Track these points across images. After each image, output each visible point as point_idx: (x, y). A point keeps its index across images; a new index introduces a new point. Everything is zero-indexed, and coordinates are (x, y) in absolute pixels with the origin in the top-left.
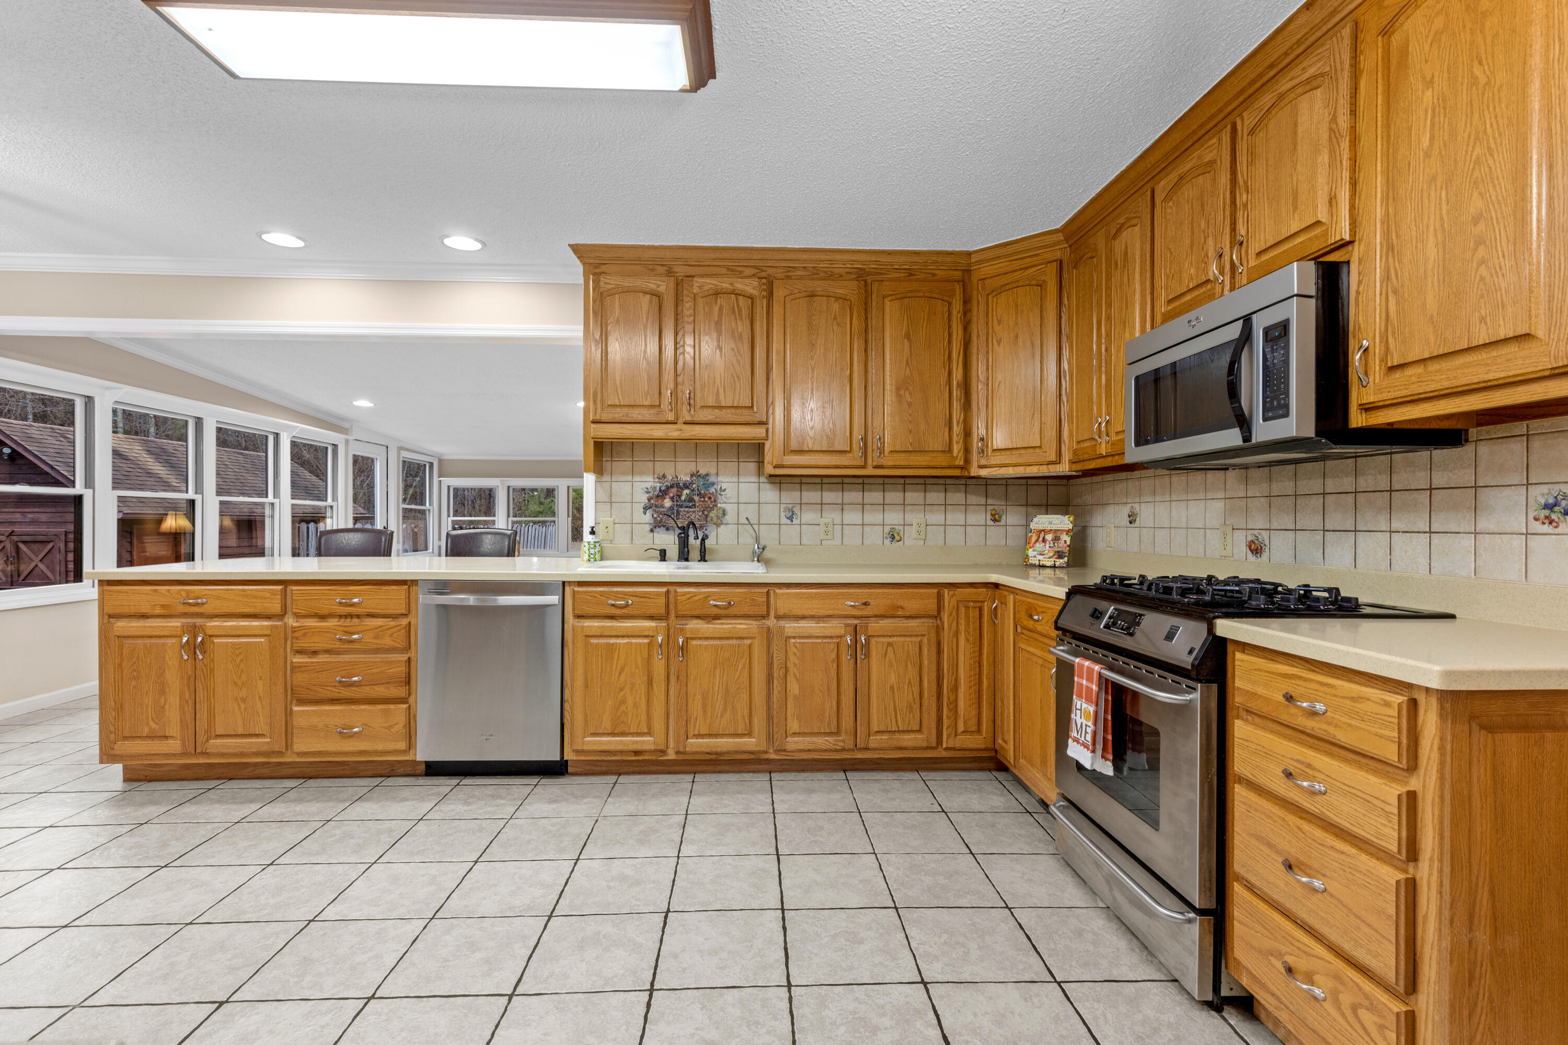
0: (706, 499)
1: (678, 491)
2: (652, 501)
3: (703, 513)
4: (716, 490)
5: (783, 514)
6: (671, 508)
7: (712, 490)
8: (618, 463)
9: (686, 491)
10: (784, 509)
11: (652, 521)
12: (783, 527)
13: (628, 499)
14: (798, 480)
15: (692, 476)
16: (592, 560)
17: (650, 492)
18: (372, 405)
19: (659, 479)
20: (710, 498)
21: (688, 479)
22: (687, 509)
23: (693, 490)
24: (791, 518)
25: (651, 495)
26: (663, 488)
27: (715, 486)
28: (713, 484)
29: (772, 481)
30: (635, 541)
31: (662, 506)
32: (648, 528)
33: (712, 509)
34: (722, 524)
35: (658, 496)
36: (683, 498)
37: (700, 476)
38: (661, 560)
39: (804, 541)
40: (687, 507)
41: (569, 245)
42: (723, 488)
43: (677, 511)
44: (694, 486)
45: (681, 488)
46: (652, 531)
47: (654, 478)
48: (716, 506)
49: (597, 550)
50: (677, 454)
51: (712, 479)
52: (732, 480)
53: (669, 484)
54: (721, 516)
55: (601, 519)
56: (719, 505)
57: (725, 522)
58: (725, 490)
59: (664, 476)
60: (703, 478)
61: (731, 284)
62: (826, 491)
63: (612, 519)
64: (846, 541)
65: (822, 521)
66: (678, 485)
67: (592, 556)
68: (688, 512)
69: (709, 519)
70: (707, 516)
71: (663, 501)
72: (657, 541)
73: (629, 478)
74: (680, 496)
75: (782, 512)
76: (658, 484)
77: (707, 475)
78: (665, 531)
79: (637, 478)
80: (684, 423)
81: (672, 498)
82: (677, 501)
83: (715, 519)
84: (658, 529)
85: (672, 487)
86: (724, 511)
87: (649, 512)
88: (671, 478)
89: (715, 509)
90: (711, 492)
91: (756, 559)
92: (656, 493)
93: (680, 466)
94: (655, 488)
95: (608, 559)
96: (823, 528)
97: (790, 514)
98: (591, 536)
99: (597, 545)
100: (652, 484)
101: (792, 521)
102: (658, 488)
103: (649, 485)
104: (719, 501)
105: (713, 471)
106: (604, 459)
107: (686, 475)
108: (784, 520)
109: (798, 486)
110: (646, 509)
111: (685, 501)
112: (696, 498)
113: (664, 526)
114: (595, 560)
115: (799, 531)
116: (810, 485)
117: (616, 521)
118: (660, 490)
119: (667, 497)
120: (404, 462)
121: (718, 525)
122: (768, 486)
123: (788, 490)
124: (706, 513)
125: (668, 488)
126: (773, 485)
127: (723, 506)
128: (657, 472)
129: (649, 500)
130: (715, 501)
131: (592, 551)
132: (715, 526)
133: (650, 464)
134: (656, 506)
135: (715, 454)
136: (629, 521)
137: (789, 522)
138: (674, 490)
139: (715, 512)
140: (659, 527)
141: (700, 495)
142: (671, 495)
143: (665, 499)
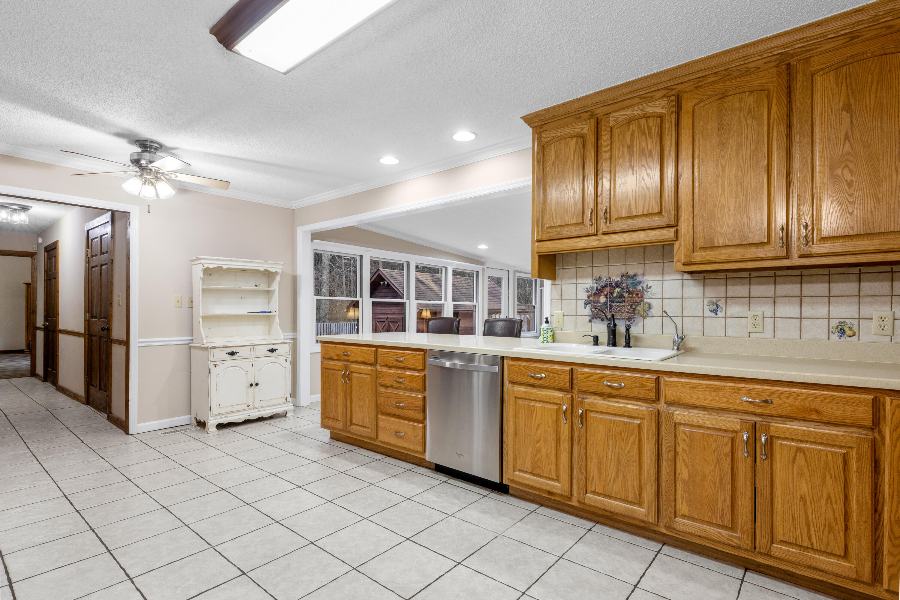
0: (634, 296)
1: (611, 290)
2: (591, 298)
3: (631, 307)
4: (643, 288)
5: (706, 308)
6: (605, 303)
7: (639, 288)
8: (567, 270)
9: (618, 290)
10: (708, 302)
11: (591, 314)
12: (707, 320)
13: (573, 297)
14: (723, 275)
15: (622, 276)
16: (545, 342)
17: (589, 291)
18: (487, 247)
19: (596, 280)
20: (637, 294)
21: (619, 279)
22: (618, 304)
23: (623, 289)
24: (715, 311)
25: (590, 293)
26: (599, 288)
27: (642, 285)
28: (640, 283)
29: (696, 277)
30: (578, 329)
31: (598, 302)
32: (588, 319)
33: (639, 304)
34: (648, 316)
35: (595, 294)
36: (615, 295)
37: (629, 276)
38: (594, 345)
39: (730, 333)
40: (618, 302)
41: (521, 118)
42: (649, 286)
43: (610, 305)
44: (624, 285)
45: (613, 287)
46: (590, 321)
47: (592, 280)
48: (642, 301)
49: (549, 334)
50: (610, 260)
51: (640, 278)
52: (657, 279)
53: (604, 285)
54: (647, 309)
55: (555, 312)
56: (645, 300)
57: (650, 314)
58: (650, 287)
59: (600, 278)
60: (632, 278)
61: (642, 110)
62: (754, 284)
63: (562, 312)
64: (778, 334)
65: (750, 314)
66: (611, 285)
67: (545, 339)
68: (619, 306)
69: (636, 312)
70: (634, 309)
71: (599, 298)
72: (594, 329)
73: (574, 281)
74: (612, 294)
75: (705, 306)
76: (595, 285)
77: (635, 275)
78: (601, 322)
79: (580, 281)
80: (603, 234)
81: (606, 296)
82: (610, 298)
83: (642, 312)
84: (595, 320)
85: (606, 286)
86: (649, 305)
87: (588, 307)
88: (605, 279)
89: (642, 303)
90: (638, 289)
91: (676, 348)
92: (594, 292)
93: (612, 269)
94: (593, 287)
95: (559, 342)
96: (750, 321)
97: (715, 307)
98: (546, 325)
99: (549, 331)
100: (591, 284)
101: (716, 314)
102: (595, 288)
103: (588, 286)
104: (645, 296)
105: (640, 272)
106: (557, 268)
107: (617, 276)
108: (708, 313)
109: (723, 281)
110: (586, 304)
111: (616, 297)
112: (626, 295)
113: (600, 318)
114: (548, 342)
115: (724, 323)
116: (736, 280)
117: (565, 314)
118: (597, 290)
119: (602, 294)
120: (518, 279)
121: (644, 317)
122: (691, 282)
123: (712, 285)
124: (634, 307)
125: (603, 287)
126: (697, 281)
127: (649, 301)
128: (594, 275)
129: (589, 297)
130: (642, 297)
131: (545, 335)
132: (641, 318)
133: (589, 270)
134: (594, 302)
135: (642, 257)
136: (574, 313)
137: (713, 314)
138: (608, 289)
139: (641, 306)
140: (596, 318)
141: (629, 292)
142: (606, 293)
143: (600, 296)
